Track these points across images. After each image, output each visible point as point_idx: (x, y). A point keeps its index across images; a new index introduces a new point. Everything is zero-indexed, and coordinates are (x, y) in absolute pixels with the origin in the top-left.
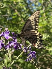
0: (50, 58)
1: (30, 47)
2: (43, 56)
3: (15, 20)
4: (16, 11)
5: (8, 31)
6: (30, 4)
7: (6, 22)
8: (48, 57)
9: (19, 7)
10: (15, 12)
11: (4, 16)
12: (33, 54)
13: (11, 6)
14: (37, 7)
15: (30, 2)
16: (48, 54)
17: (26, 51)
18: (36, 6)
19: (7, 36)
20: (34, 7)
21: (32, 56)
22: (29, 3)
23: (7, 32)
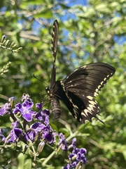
0: (107, 164)
1: (75, 140)
2: (93, 160)
3: (36, 86)
4: (38, 67)
5: (29, 100)
6: (66, 55)
7: (17, 91)
8: (102, 163)
9: (45, 59)
10: (36, 70)
11: (14, 77)
12: (79, 155)
13: (29, 58)
14: (81, 61)
15: (66, 49)
16: (102, 156)
17: (66, 148)
18: (78, 57)
19: (28, 112)
20: (75, 61)
21: (79, 158)
22: (65, 52)
23: (27, 102)
